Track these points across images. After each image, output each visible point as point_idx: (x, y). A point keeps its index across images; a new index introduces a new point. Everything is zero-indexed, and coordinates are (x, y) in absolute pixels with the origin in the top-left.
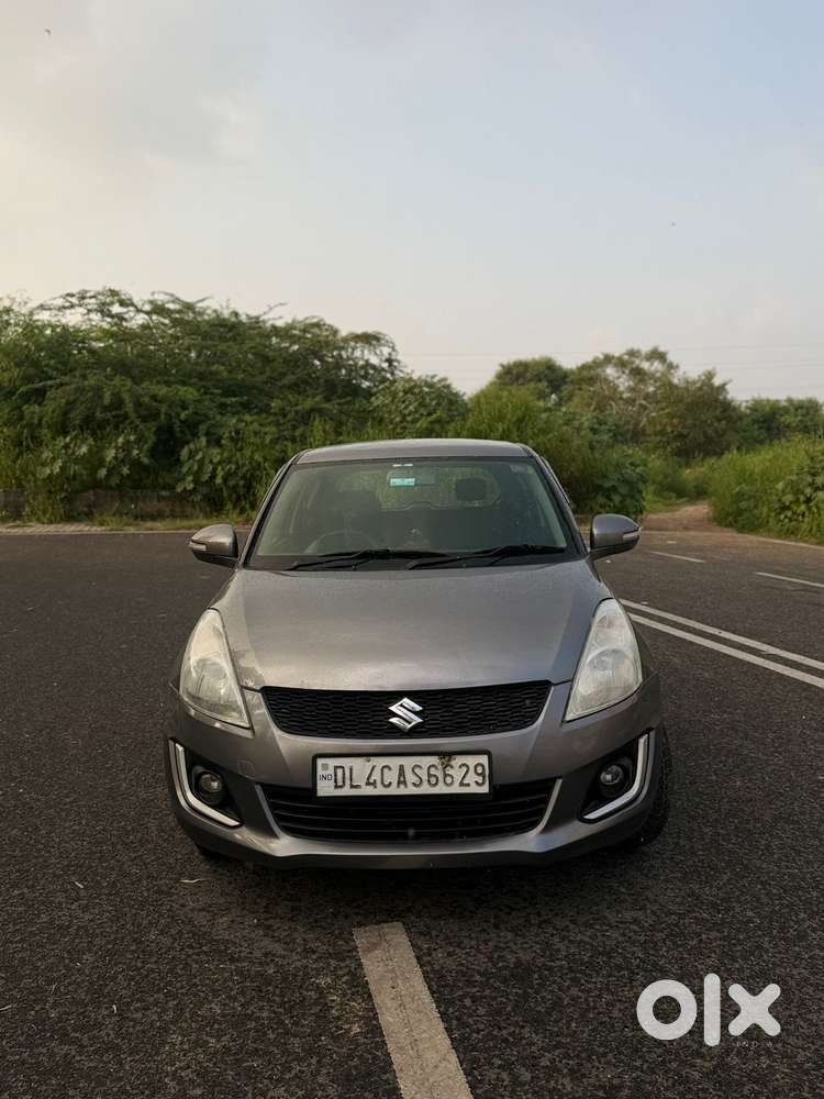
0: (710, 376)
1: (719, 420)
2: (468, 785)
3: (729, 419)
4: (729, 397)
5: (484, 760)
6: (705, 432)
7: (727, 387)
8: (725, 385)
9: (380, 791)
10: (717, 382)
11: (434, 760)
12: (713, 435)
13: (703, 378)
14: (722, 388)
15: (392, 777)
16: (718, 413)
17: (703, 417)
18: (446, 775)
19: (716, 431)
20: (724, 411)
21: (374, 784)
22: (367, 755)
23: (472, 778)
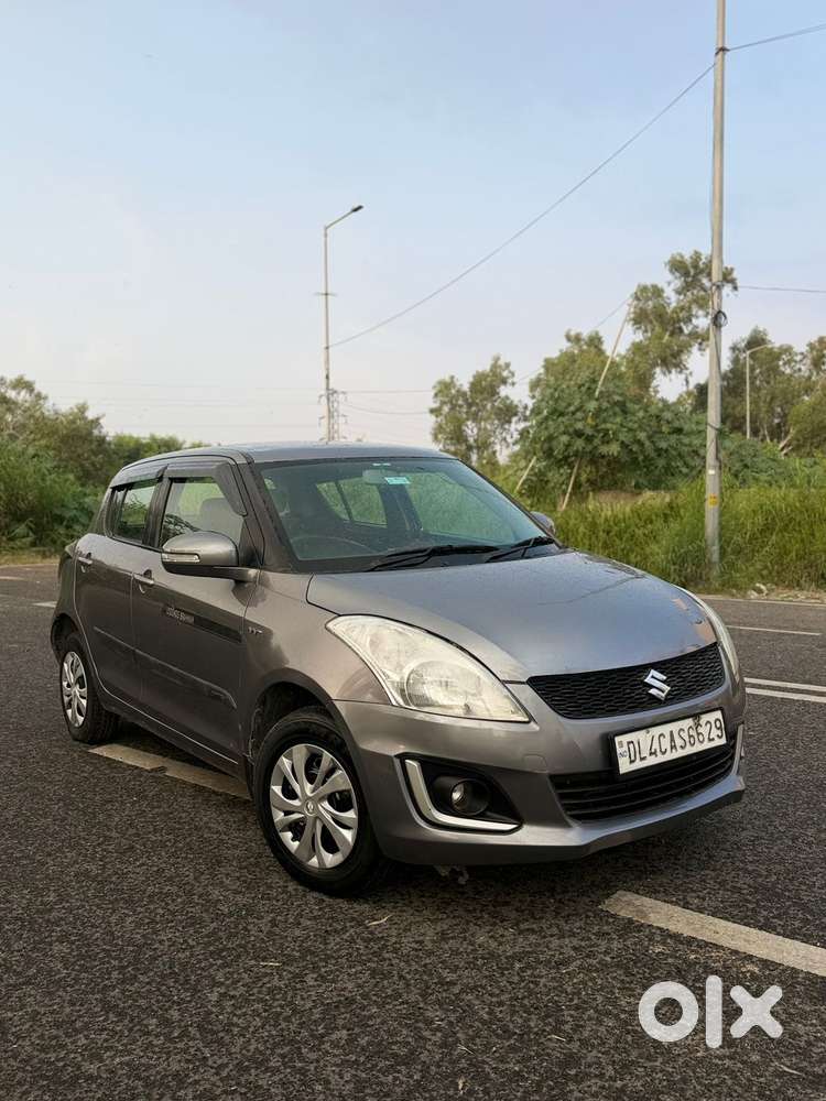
0: (83, 409)
1: (96, 455)
2: (713, 739)
3: (105, 452)
4: (104, 431)
5: (718, 715)
6: (82, 466)
7: (101, 421)
8: (98, 419)
9: (660, 759)
10: (90, 415)
11: (690, 722)
12: (91, 468)
13: (76, 410)
14: (96, 422)
15: (666, 744)
16: (93, 446)
17: (80, 451)
18: (699, 734)
19: (93, 464)
20: (100, 445)
21: (655, 753)
22: (646, 727)
23: (715, 733)
